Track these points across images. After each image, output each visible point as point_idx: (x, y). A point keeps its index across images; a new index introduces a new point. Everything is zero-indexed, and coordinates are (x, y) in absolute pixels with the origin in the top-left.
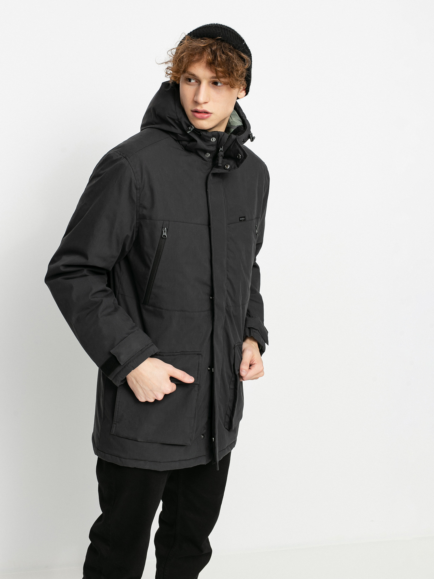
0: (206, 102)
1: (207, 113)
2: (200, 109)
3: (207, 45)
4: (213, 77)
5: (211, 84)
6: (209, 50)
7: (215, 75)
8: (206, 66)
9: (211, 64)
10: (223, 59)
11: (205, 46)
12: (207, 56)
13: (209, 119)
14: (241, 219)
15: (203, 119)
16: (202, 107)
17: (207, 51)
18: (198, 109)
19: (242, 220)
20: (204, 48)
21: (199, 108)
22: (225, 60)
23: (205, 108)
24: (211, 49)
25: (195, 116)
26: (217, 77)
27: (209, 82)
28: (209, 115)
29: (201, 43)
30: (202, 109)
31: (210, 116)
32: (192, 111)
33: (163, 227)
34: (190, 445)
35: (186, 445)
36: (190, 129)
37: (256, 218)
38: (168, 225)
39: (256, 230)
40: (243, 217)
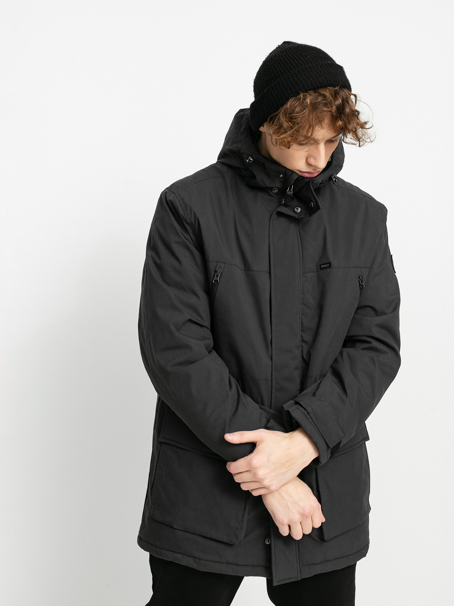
14: (322, 266)
19: (324, 268)
33: (216, 270)
34: (237, 544)
35: (231, 543)
36: (249, 161)
37: (358, 267)
38: (223, 268)
39: (361, 282)
40: (327, 264)
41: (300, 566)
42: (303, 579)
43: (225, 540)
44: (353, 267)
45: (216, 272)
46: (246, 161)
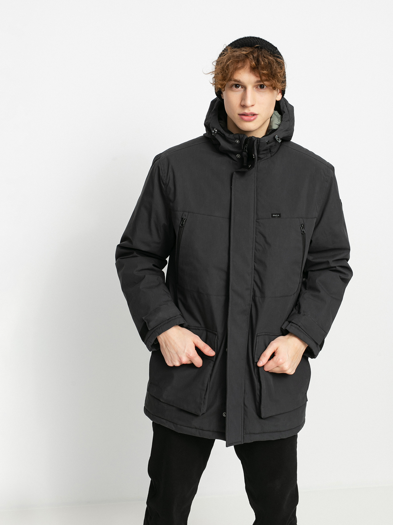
0: (253, 104)
1: (254, 115)
2: (248, 112)
3: (249, 53)
4: (258, 82)
5: (255, 88)
6: (251, 57)
7: (259, 79)
8: (250, 72)
9: (254, 69)
10: (266, 63)
11: (247, 54)
12: (250, 62)
13: (255, 121)
14: (274, 215)
15: (250, 121)
16: (249, 110)
17: (250, 58)
18: (246, 113)
19: (275, 217)
20: (246, 56)
21: (246, 111)
22: (268, 63)
23: (252, 110)
24: (253, 56)
25: (242, 119)
26: (262, 81)
27: (254, 86)
28: (255, 116)
29: (244, 51)
30: (250, 112)
31: (257, 117)
32: (239, 114)
33: (183, 217)
34: (200, 415)
35: (197, 414)
36: (214, 132)
37: (301, 218)
38: (187, 216)
39: (303, 229)
40: (278, 214)
41: (244, 434)
42: (245, 443)
43: (193, 412)
44: (297, 218)
45: (182, 218)
46: (212, 132)
